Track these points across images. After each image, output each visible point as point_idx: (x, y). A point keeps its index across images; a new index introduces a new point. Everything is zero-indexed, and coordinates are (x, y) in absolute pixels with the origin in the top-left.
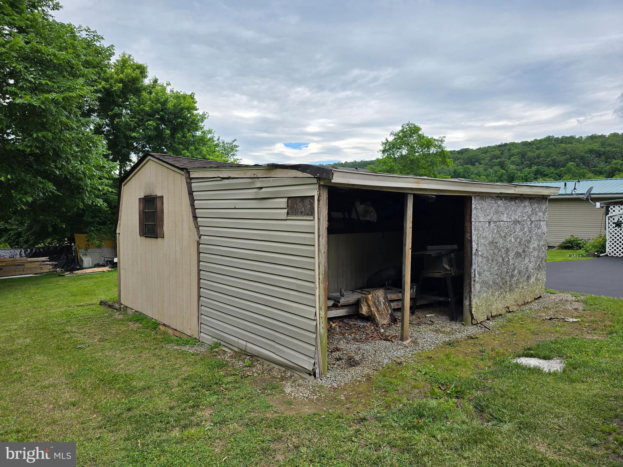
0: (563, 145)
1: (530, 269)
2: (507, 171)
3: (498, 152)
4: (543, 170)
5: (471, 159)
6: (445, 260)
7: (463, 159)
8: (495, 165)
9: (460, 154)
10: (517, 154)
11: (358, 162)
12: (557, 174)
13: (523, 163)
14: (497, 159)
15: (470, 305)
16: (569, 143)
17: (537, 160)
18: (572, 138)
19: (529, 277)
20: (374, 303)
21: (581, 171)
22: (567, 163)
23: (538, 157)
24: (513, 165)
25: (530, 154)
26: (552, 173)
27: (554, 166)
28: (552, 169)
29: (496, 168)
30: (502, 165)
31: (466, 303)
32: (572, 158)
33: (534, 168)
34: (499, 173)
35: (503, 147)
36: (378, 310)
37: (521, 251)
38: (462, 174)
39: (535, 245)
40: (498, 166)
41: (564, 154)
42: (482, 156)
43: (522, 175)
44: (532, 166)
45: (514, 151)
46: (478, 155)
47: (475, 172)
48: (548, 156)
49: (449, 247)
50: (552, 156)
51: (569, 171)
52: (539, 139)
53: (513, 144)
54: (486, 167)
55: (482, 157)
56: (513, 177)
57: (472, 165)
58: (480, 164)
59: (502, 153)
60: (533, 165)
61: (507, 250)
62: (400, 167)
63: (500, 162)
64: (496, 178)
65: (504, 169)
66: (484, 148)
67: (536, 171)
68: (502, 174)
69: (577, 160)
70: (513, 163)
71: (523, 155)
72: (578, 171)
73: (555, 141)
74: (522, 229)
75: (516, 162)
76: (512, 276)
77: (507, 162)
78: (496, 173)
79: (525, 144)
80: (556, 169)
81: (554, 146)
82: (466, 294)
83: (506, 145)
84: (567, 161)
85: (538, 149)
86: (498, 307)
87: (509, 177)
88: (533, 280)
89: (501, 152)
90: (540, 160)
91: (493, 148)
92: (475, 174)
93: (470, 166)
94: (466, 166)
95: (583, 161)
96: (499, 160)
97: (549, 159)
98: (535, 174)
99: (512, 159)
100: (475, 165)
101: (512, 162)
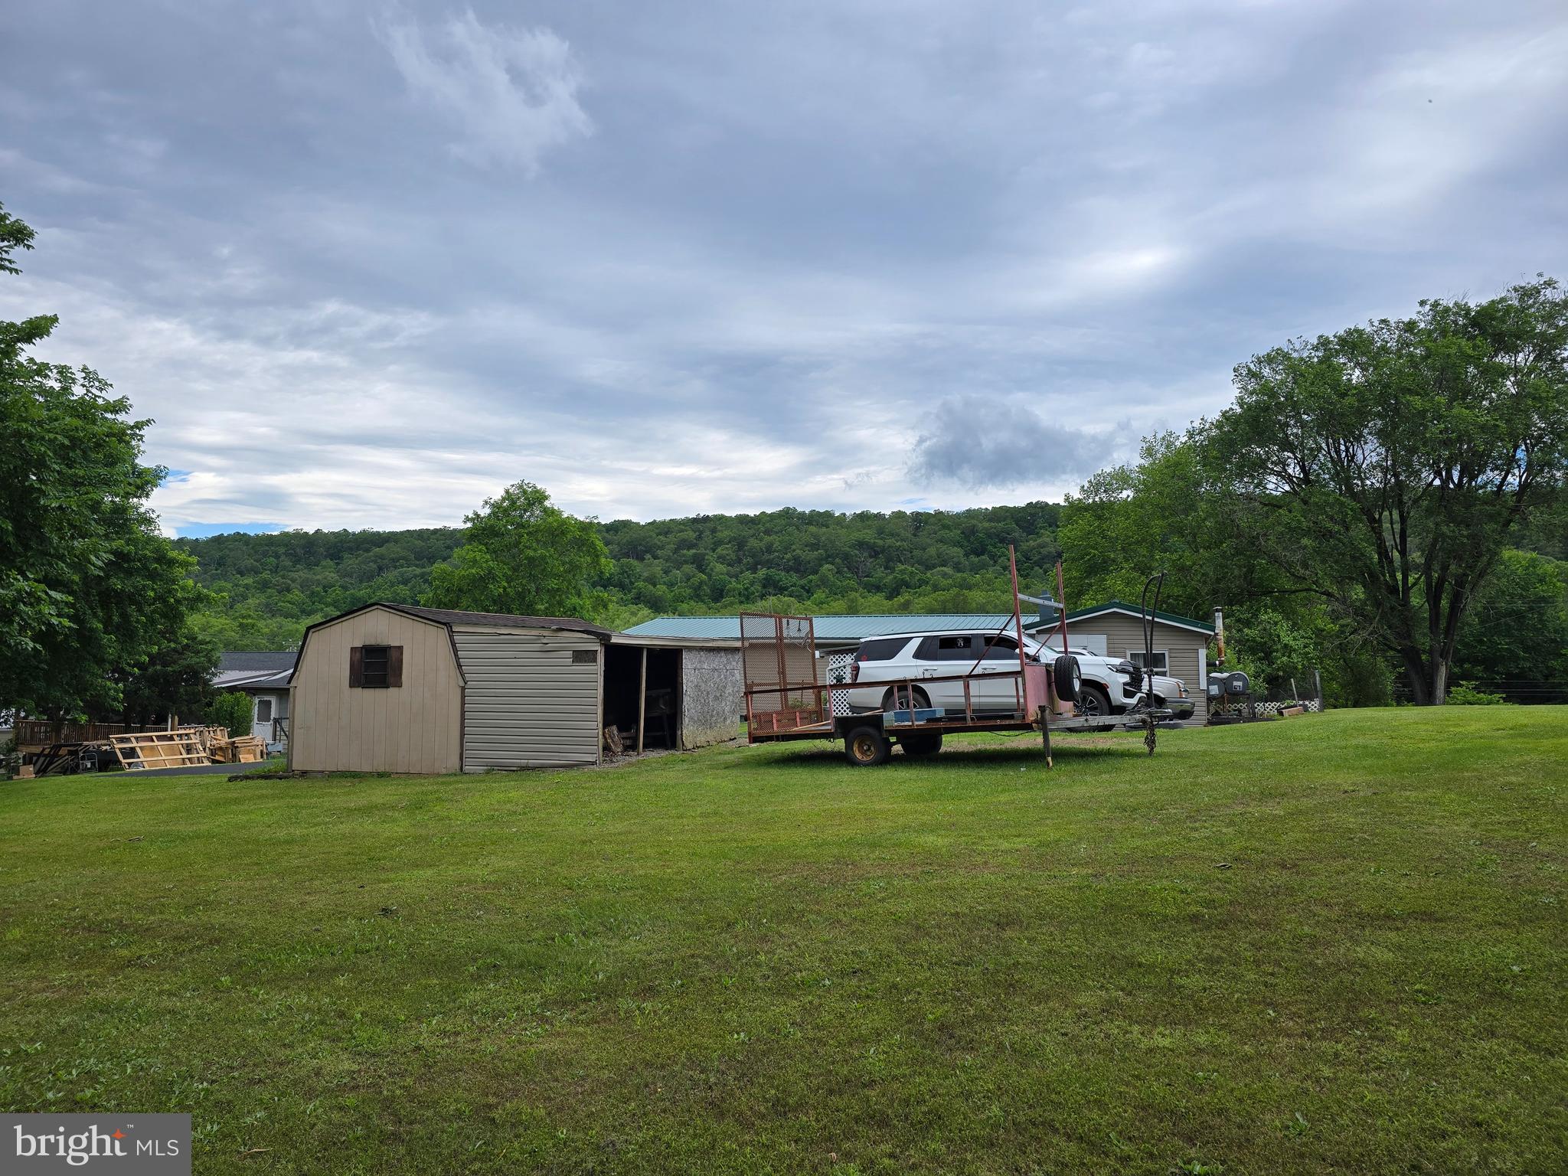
0: (813, 529)
1: (726, 712)
2: (710, 576)
3: (691, 535)
4: (777, 578)
5: (635, 547)
6: (661, 701)
7: (618, 544)
8: (686, 562)
9: (611, 533)
10: (730, 542)
11: (354, 534)
12: (803, 587)
13: (740, 561)
14: (689, 549)
15: (682, 734)
16: (823, 525)
17: (766, 557)
18: (828, 515)
19: (725, 719)
20: (610, 736)
21: (844, 584)
22: (821, 566)
23: (769, 549)
24: (722, 563)
25: (753, 543)
26: (794, 585)
27: (797, 571)
28: (794, 578)
29: (688, 568)
30: (699, 563)
31: (679, 733)
32: (829, 556)
33: (762, 572)
34: (695, 581)
35: (702, 524)
36: (613, 741)
37: (718, 695)
38: (616, 578)
39: (730, 691)
40: (692, 563)
41: (814, 547)
42: (659, 540)
43: (738, 586)
44: (757, 569)
45: (724, 534)
46: (651, 537)
47: (646, 574)
48: (786, 549)
49: (663, 691)
50: (794, 551)
51: (824, 582)
52: (769, 512)
53: (720, 519)
54: (668, 565)
55: (659, 543)
56: (722, 590)
57: (637, 558)
58: (655, 557)
59: (699, 538)
60: (759, 567)
61: (708, 693)
62: (506, 570)
63: (695, 555)
64: (688, 591)
65: (703, 572)
66: (663, 523)
67: (764, 579)
68: (701, 583)
69: (837, 560)
70: (721, 559)
71: (740, 544)
72: (839, 583)
73: (799, 519)
74: (719, 676)
75: (728, 557)
76: (712, 716)
77: (710, 557)
78: (688, 580)
79: (743, 520)
80: (802, 577)
81: (798, 529)
82: (678, 726)
83: (706, 519)
84: (821, 561)
85: (768, 532)
86: (701, 740)
87: (714, 589)
88: (728, 722)
89: (697, 533)
90: (772, 557)
91: (680, 524)
92: (644, 581)
93: (634, 562)
94: (625, 560)
95: (848, 563)
96: (694, 551)
97: (788, 556)
98: (764, 586)
99: (719, 550)
100: (644, 559)
101: (719, 558)
